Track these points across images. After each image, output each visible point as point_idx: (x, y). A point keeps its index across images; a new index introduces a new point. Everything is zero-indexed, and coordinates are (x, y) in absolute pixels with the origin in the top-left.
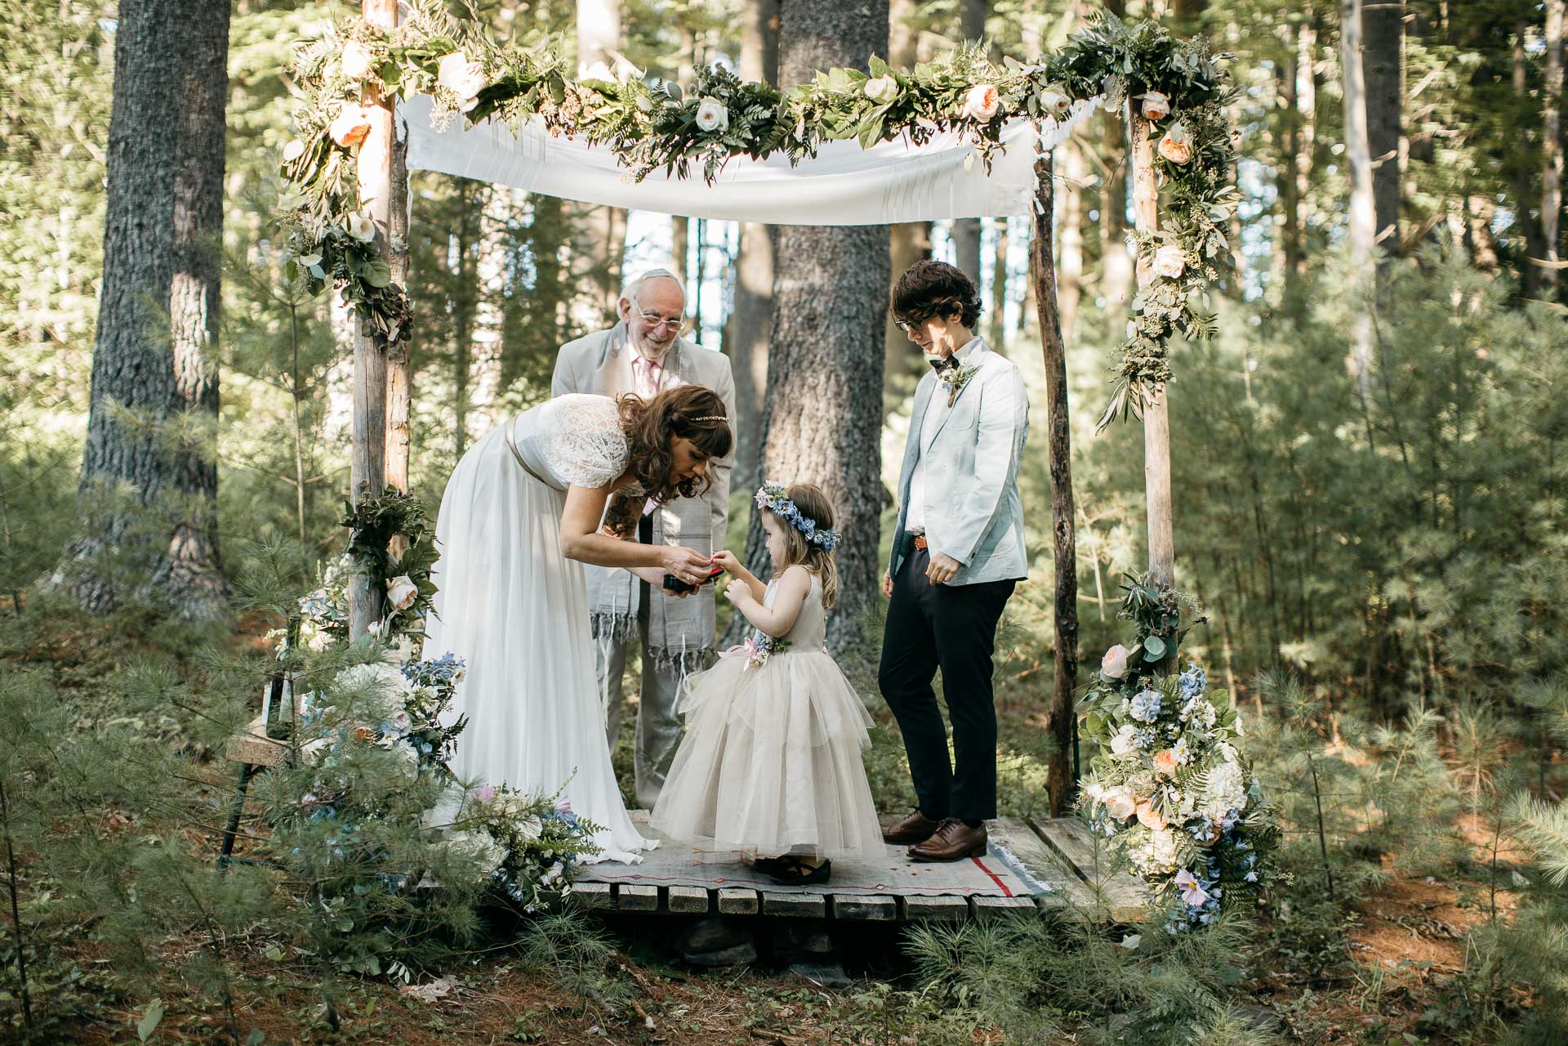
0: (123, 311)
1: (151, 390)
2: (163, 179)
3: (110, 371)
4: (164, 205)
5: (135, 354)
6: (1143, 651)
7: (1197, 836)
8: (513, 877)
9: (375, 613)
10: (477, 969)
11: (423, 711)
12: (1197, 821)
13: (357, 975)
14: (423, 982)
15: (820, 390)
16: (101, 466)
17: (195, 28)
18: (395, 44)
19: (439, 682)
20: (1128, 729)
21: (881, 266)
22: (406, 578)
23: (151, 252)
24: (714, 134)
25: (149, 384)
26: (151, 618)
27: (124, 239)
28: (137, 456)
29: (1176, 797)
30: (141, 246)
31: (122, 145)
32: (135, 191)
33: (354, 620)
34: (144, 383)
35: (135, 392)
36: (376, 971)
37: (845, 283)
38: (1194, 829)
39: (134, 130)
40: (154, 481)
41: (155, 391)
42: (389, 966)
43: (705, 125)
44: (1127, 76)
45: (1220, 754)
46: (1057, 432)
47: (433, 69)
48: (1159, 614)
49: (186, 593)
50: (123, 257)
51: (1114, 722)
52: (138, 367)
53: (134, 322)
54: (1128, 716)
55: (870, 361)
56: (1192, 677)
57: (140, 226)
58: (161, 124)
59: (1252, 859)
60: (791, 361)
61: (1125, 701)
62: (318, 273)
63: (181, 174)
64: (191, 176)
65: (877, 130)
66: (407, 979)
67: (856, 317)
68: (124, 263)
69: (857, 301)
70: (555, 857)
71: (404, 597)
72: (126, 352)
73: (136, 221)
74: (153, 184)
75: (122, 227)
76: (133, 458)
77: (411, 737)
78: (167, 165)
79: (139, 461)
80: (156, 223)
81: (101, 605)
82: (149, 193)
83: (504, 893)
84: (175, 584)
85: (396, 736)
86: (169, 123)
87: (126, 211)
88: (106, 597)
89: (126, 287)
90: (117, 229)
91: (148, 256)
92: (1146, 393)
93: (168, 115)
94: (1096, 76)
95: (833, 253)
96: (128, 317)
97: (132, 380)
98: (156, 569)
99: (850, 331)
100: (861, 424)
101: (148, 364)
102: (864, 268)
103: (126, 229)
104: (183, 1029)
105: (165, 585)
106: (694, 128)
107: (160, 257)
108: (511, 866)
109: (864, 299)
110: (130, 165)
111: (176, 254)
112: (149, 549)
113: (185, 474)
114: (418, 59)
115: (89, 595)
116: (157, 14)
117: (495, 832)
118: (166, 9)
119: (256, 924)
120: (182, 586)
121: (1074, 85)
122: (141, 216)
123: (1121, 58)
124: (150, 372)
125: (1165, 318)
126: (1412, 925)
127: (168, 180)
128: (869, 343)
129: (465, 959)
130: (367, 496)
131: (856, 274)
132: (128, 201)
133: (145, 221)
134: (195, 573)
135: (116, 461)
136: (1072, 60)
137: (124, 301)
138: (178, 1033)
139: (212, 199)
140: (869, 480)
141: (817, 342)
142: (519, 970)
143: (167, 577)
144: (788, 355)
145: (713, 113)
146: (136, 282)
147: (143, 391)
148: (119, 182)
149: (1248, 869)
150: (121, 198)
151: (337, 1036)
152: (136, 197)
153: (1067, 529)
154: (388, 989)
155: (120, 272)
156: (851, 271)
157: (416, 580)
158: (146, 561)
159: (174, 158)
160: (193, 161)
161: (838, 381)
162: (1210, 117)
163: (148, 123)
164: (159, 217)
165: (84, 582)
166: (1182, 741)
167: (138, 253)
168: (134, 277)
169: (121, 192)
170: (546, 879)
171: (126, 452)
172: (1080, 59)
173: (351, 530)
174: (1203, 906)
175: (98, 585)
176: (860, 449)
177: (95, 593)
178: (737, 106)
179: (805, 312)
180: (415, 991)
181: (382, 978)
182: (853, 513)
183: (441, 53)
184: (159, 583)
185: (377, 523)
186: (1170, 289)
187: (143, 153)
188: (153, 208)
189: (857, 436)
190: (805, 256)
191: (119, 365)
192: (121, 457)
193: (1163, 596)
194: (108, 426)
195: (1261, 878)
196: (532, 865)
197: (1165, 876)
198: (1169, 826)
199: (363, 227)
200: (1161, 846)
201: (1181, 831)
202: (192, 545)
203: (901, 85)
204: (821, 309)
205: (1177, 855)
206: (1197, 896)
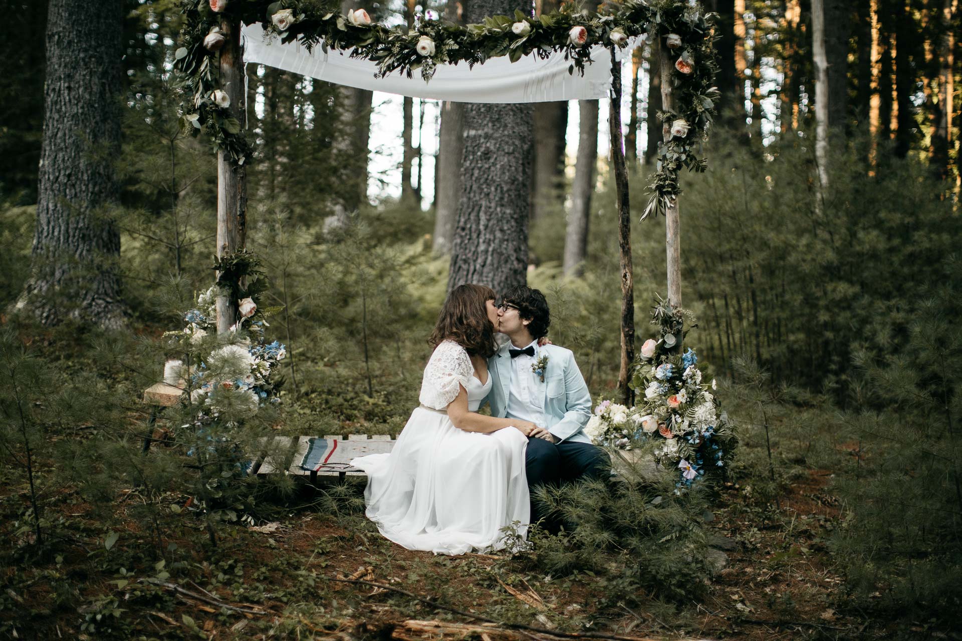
0: (59, 141)
1: (78, 190)
2: (83, 59)
3: (51, 178)
4: (84, 75)
5: (67, 167)
6: (664, 342)
7: (691, 441)
9: (232, 319)
10: (292, 518)
11: (261, 374)
12: (691, 433)
13: (224, 521)
14: (261, 525)
15: (491, 196)
16: (46, 237)
19: (270, 358)
20: (654, 385)
21: (528, 123)
22: (250, 299)
23: (77, 105)
24: (428, 57)
25: (77, 186)
26: (82, 330)
27: (59, 96)
28: (70, 230)
29: (679, 420)
30: (70, 100)
31: (56, 37)
32: (65, 66)
33: (220, 323)
34: (73, 185)
35: (68, 191)
36: (235, 519)
37: (506, 133)
38: (689, 438)
39: (64, 28)
40: (81, 246)
41: (81, 191)
42: (242, 516)
43: (422, 51)
44: (658, 24)
45: (703, 397)
46: (623, 222)
48: (672, 322)
49: (102, 314)
50: (58, 107)
51: (647, 380)
52: (69, 176)
53: (66, 148)
54: (655, 377)
55: (521, 179)
56: (689, 356)
57: (69, 88)
58: (81, 25)
59: (720, 454)
60: (474, 178)
61: (654, 368)
62: (197, 125)
63: (94, 56)
64: (102, 58)
65: (519, 51)
66: (253, 523)
67: (513, 153)
68: (59, 111)
69: (513, 143)
71: (249, 310)
72: (62, 166)
73: (66, 85)
74: (77, 63)
75: (57, 88)
76: (67, 231)
77: (255, 388)
78: (86, 50)
79: (71, 234)
80: (79, 87)
81: (49, 321)
82: (74, 68)
84: (95, 309)
85: (246, 388)
86: (87, 25)
87: (60, 78)
88: (52, 317)
89: (61, 126)
90: (54, 90)
91: (75, 107)
92: (667, 201)
93: (86, 19)
94: (641, 23)
95: (499, 115)
96: (62, 145)
97: (66, 184)
98: (84, 299)
99: (509, 161)
100: (515, 216)
101: (76, 174)
102: (517, 124)
103: (60, 90)
104: (128, 546)
105: (89, 310)
107: (82, 107)
109: (517, 142)
110: (62, 50)
111: (92, 106)
112: (79, 287)
113: (101, 241)
115: (41, 315)
119: (163, 495)
120: (100, 310)
121: (629, 28)
122: (69, 82)
123: (654, 14)
124: (77, 179)
125: (678, 159)
126: (819, 498)
127: (87, 60)
128: (521, 169)
129: (285, 513)
130: (227, 253)
131: (513, 128)
132: (61, 72)
133: (72, 86)
134: (108, 302)
135: (56, 233)
136: (628, 14)
137: (60, 135)
138: (125, 548)
139: (115, 72)
140: (520, 249)
141: (489, 168)
142: (316, 519)
143: (90, 305)
144: (472, 175)
145: (426, 45)
146: (67, 123)
147: (73, 191)
149: (718, 459)
150: (56, 70)
151: (216, 548)
152: (66, 70)
153: (628, 277)
154: (241, 528)
155: (56, 116)
156: (510, 125)
157: (256, 300)
158: (77, 294)
159: (90, 46)
160: (103, 48)
161: (502, 191)
162: (703, 49)
163: (73, 24)
164: (81, 83)
165: (37, 308)
166: (683, 391)
167: (68, 105)
168: (66, 120)
169: (56, 66)
171: (63, 228)
172: (632, 13)
173: (218, 272)
174: (694, 479)
175: (47, 310)
176: (515, 231)
177: (45, 315)
179: (482, 149)
180: (256, 528)
181: (238, 523)
182: (510, 269)
184: (86, 308)
185: (233, 268)
186: (680, 144)
187: (70, 43)
188: (77, 77)
189: (513, 223)
190: (482, 116)
191: (57, 174)
192: (60, 231)
193: (675, 311)
194: (50, 212)
195: (726, 464)
197: (673, 463)
198: (675, 436)
199: (224, 99)
200: (671, 447)
201: (682, 438)
202: (106, 285)
203: (532, 26)
204: (492, 148)
205: (679, 451)
206: (691, 474)
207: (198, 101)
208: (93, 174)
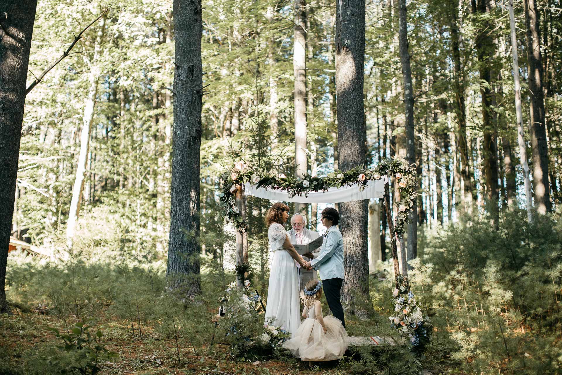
3: (173, 246)
7: (413, 327)
8: (272, 343)
9: (242, 288)
10: (265, 360)
12: (412, 324)
13: (240, 361)
14: (254, 362)
17: (192, 159)
18: (242, 173)
19: (255, 301)
20: (398, 306)
22: (247, 281)
23: (183, 216)
24: (307, 188)
25: (183, 249)
27: (176, 213)
29: (407, 319)
30: (180, 214)
31: (175, 189)
32: (178, 201)
33: (238, 289)
36: (244, 360)
39: (178, 185)
40: (185, 273)
41: (185, 250)
42: (247, 359)
43: (305, 186)
44: (391, 170)
45: (416, 310)
47: (250, 178)
48: (403, 281)
51: (395, 304)
52: (180, 244)
54: (398, 303)
56: (410, 294)
57: (180, 209)
58: (184, 184)
59: (425, 332)
61: (397, 300)
62: (228, 219)
65: (340, 185)
68: (176, 219)
70: (281, 339)
71: (248, 284)
74: (183, 199)
76: (180, 267)
78: (186, 194)
80: (184, 208)
83: (270, 345)
86: (186, 183)
87: (176, 206)
89: (176, 225)
92: (400, 236)
94: (385, 171)
97: (179, 248)
98: (186, 295)
101: (183, 244)
103: (176, 210)
105: (189, 299)
106: (303, 187)
107: (185, 217)
108: (271, 340)
110: (177, 194)
111: (189, 216)
112: (185, 289)
113: (193, 270)
114: (246, 176)
116: (182, 157)
117: (268, 333)
118: (185, 155)
121: (380, 173)
122: (180, 207)
123: (389, 167)
125: (402, 220)
130: (239, 264)
132: (177, 203)
135: (175, 268)
137: (176, 228)
143: (189, 297)
145: (306, 183)
146: (179, 223)
147: (182, 251)
148: (174, 198)
149: (425, 334)
153: (397, 269)
154: (247, 363)
155: (175, 221)
157: (250, 281)
162: (410, 178)
163: (181, 184)
166: (408, 307)
167: (179, 216)
169: (175, 201)
170: (279, 343)
171: (178, 265)
174: (415, 342)
178: (311, 182)
180: (252, 363)
183: (251, 174)
184: (187, 298)
185: (242, 269)
186: (403, 214)
187: (180, 191)
188: (183, 204)
191: (175, 244)
192: (177, 267)
195: (428, 336)
196: (276, 340)
197: (406, 336)
198: (407, 325)
199: (237, 210)
200: (405, 329)
201: (409, 326)
202: (195, 288)
203: (344, 175)
204: (350, 222)
205: (408, 331)
206: (413, 339)
207: (228, 211)
208: (189, 243)
